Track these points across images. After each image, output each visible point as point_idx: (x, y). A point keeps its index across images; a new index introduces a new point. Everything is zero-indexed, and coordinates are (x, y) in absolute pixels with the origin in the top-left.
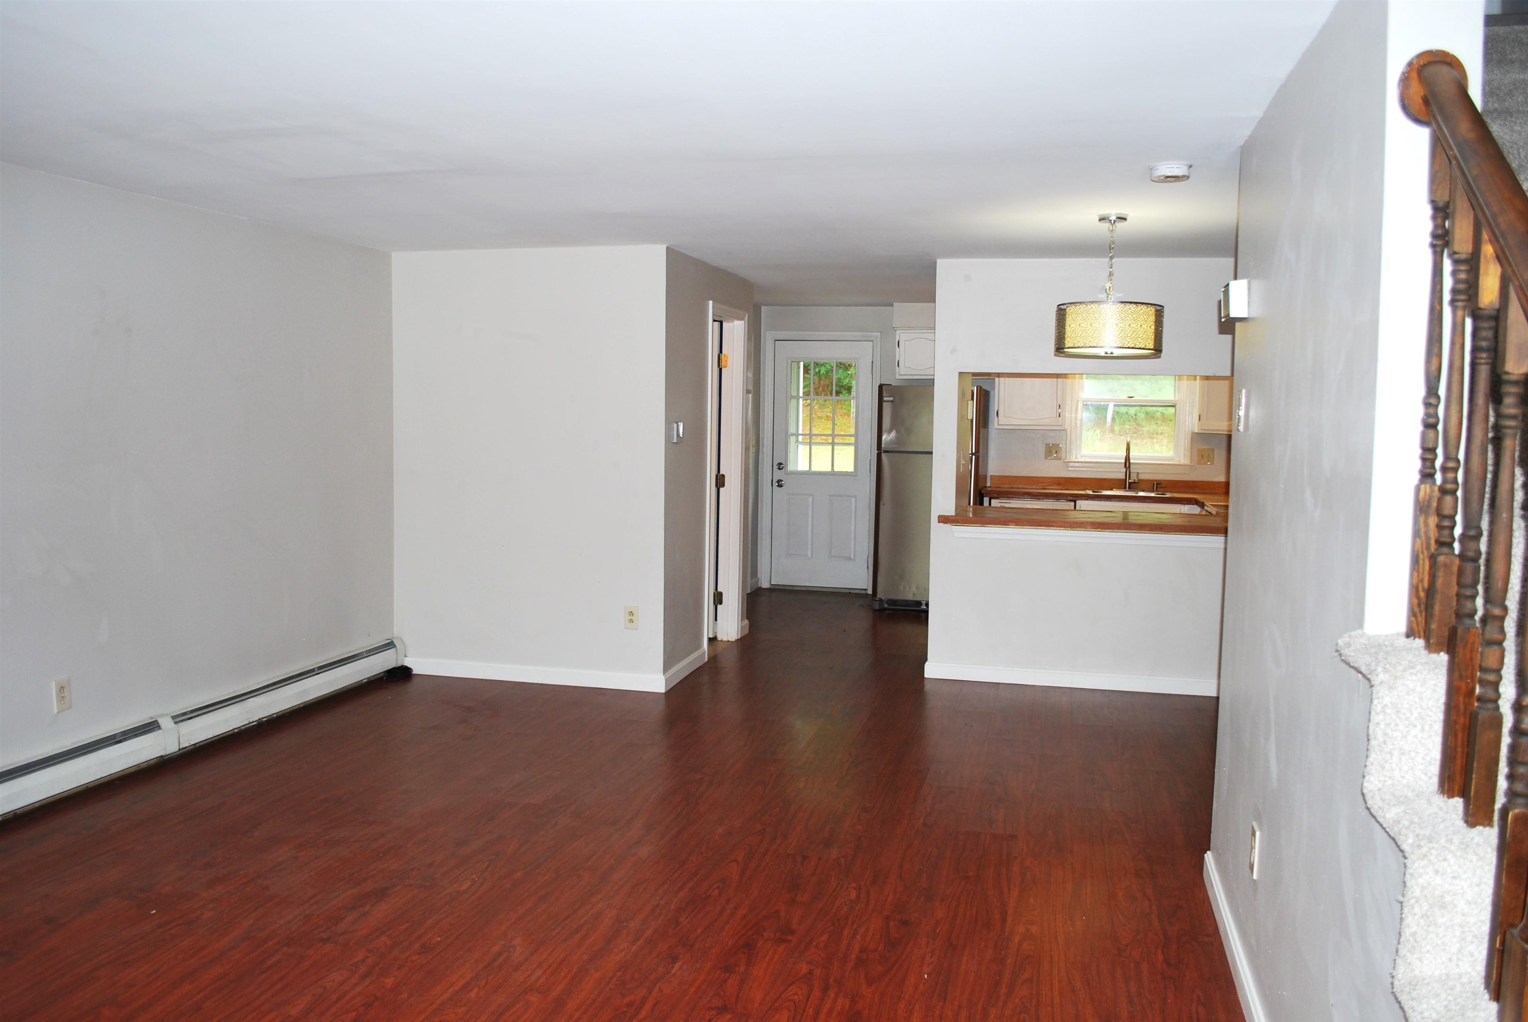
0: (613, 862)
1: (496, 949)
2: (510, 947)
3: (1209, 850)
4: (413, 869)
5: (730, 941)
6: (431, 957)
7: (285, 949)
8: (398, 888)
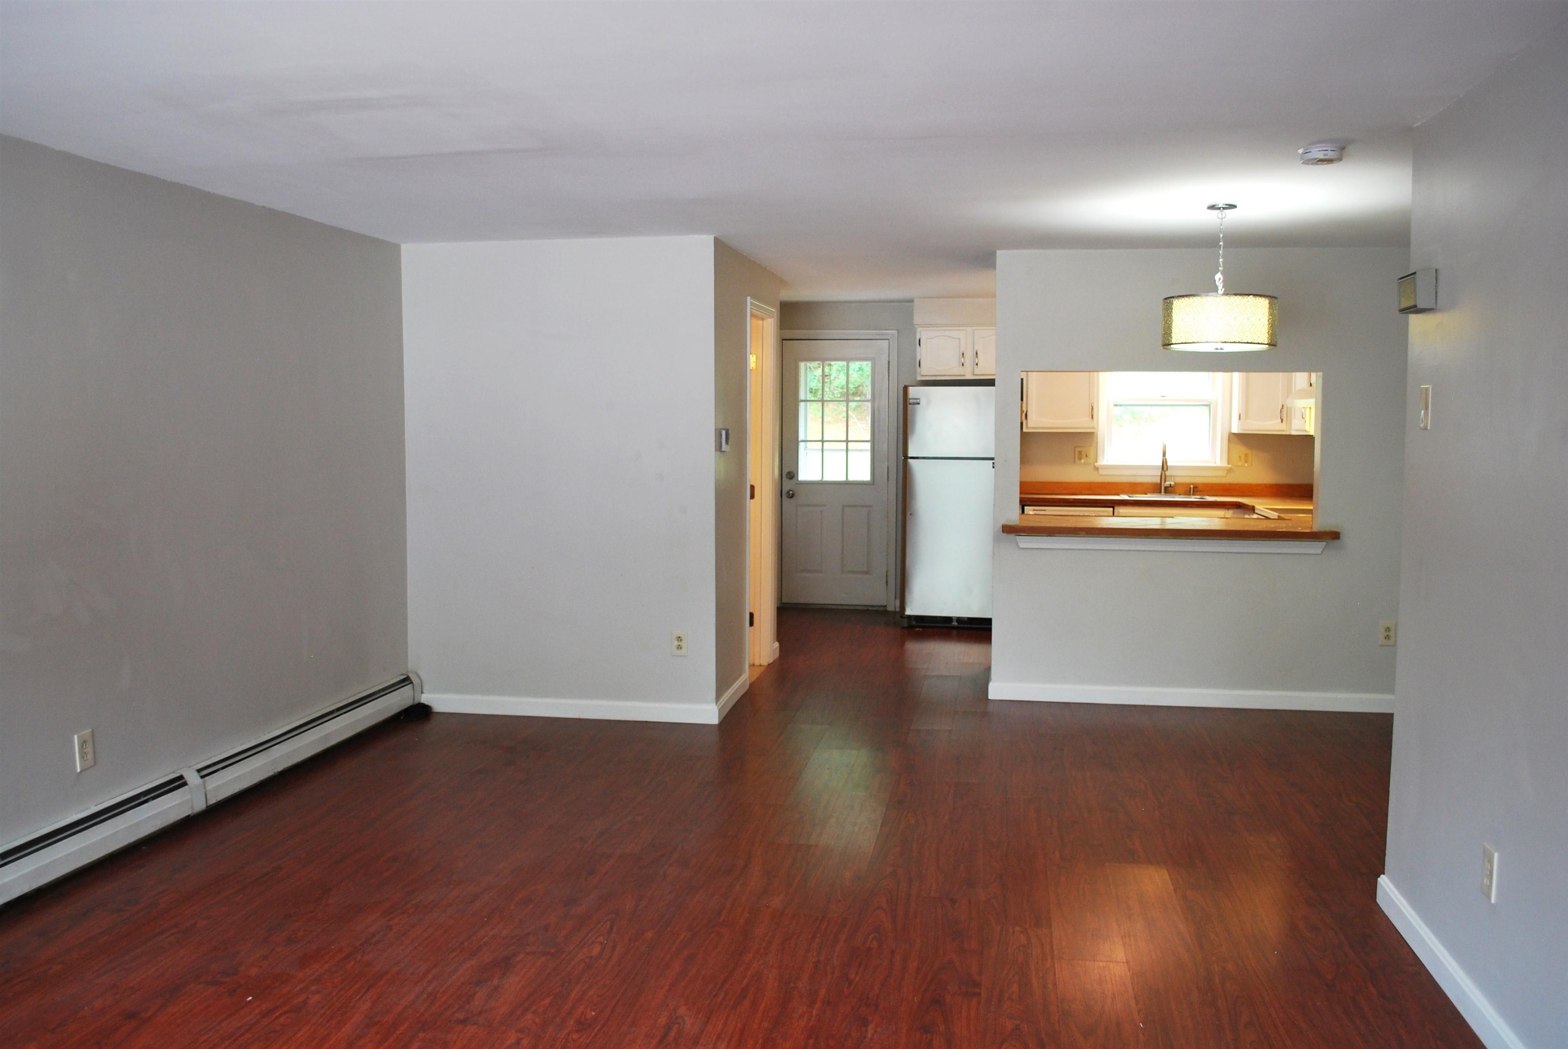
0: (748, 915)
1: (663, 1020)
2: (677, 1018)
3: (1384, 874)
4: (528, 934)
5: (916, 998)
6: (593, 1034)
7: (421, 1035)
8: (521, 956)
